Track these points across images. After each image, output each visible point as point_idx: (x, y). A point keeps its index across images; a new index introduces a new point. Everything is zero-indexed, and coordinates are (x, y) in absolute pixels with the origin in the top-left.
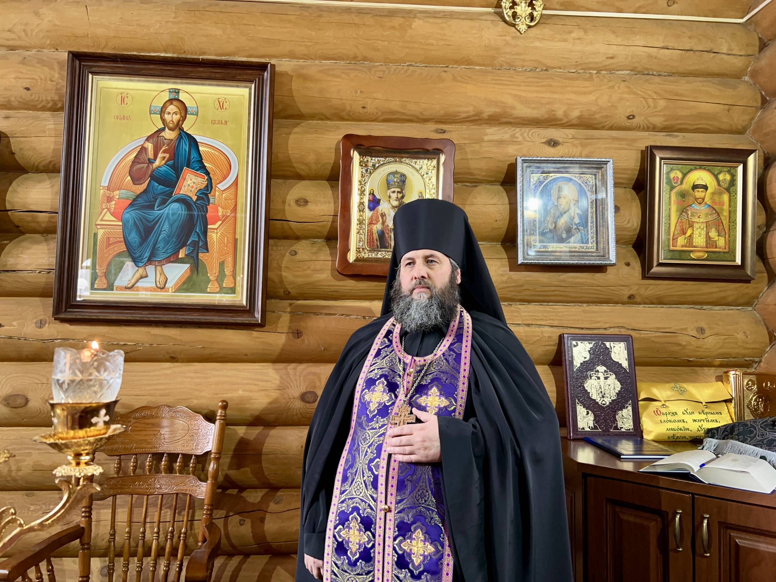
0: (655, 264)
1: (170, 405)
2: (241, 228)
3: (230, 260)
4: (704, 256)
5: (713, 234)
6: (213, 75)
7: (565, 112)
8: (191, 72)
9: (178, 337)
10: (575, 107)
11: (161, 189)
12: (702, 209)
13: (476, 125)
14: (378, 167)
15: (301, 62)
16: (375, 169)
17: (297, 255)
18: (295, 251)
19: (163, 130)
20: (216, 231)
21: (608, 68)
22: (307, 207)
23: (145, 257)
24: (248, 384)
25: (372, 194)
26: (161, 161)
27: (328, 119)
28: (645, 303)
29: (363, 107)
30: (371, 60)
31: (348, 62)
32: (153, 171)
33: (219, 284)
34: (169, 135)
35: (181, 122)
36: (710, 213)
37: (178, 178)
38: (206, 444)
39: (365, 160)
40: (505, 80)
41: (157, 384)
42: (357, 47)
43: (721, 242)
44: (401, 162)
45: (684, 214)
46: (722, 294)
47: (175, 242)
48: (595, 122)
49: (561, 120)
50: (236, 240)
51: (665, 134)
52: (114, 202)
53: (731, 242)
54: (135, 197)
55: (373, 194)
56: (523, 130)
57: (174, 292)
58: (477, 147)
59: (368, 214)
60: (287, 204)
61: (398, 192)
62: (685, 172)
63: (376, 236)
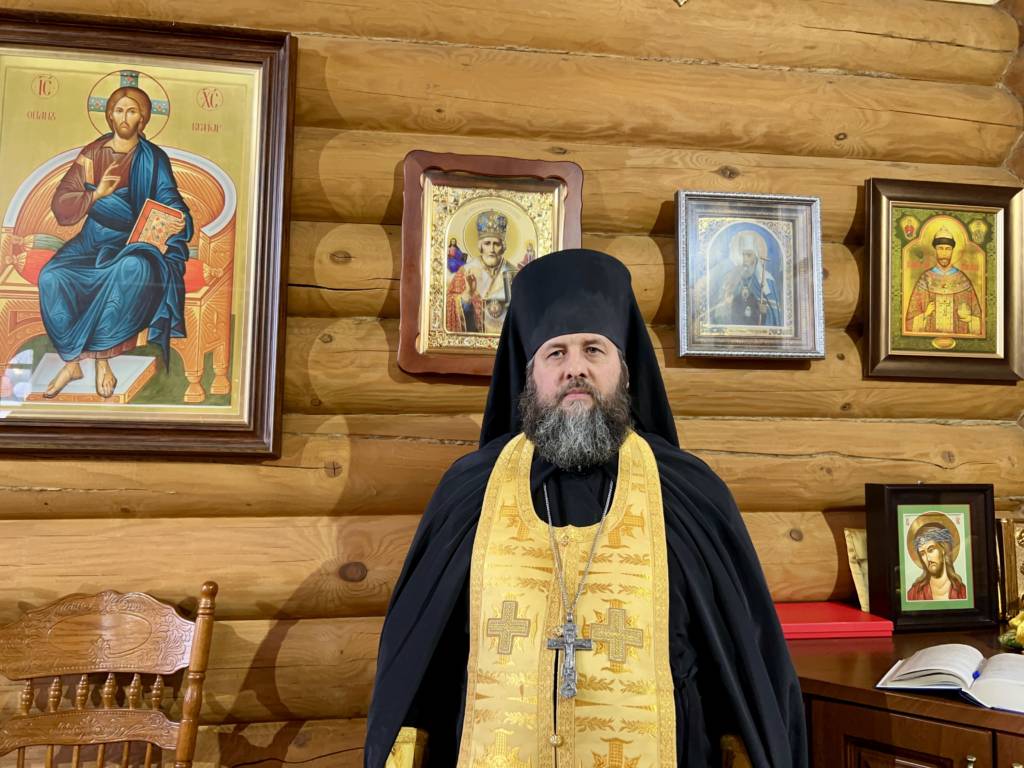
0: (883, 356)
1: (120, 590)
2: (241, 298)
3: (222, 349)
4: (951, 345)
5: (964, 312)
6: (195, 52)
7: (745, 126)
8: (158, 45)
9: (134, 478)
10: (761, 119)
11: (107, 234)
12: (948, 274)
13: (611, 143)
14: (463, 204)
15: (339, 38)
16: (459, 208)
17: (333, 342)
18: (330, 336)
19: (110, 137)
20: (199, 303)
21: (806, 62)
22: (350, 265)
23: (78, 344)
24: (252, 553)
25: (453, 245)
26: (107, 188)
27: (382, 128)
28: (866, 416)
29: (439, 111)
30: (450, 39)
31: (414, 41)
32: (93, 204)
33: (204, 390)
34: (119, 145)
35: (140, 126)
36: (959, 281)
37: (136, 215)
38: (180, 657)
39: (443, 192)
40: (657, 76)
41: (99, 556)
42: (428, 17)
43: (975, 324)
44: (499, 196)
45: (922, 282)
46: (977, 402)
47: (129, 322)
48: (789, 142)
49: (739, 139)
50: (231, 318)
51: (889, 163)
52: (25, 254)
53: (989, 324)
54: (61, 246)
55: (455, 246)
56: (683, 152)
57: (128, 403)
58: (615, 176)
59: (447, 277)
60: (316, 260)
61: (495, 243)
62: (922, 219)
63: (460, 311)
